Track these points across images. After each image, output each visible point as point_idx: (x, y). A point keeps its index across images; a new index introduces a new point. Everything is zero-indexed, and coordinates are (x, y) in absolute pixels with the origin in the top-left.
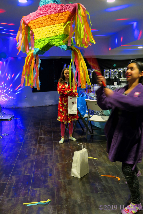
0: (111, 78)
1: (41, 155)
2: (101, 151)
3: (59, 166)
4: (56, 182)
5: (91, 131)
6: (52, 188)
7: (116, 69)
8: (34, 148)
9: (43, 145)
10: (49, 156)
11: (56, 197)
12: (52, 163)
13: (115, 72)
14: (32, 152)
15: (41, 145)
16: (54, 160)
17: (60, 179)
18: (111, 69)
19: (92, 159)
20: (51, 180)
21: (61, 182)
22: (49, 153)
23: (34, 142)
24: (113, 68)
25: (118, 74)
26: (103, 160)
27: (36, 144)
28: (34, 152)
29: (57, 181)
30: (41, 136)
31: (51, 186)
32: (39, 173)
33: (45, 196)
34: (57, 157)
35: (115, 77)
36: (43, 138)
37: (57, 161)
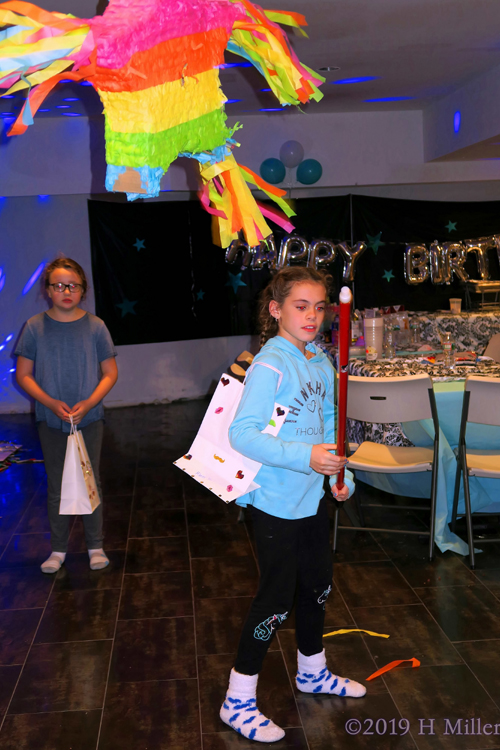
0: (436, 281)
1: (139, 621)
3: (217, 667)
4: (206, 740)
7: (457, 241)
9: (145, 574)
10: (173, 624)
12: (186, 657)
13: (454, 254)
14: (100, 606)
15: (137, 575)
16: (194, 643)
18: (436, 242)
20: (183, 734)
22: (172, 613)
24: (446, 238)
25: (465, 265)
28: (107, 606)
29: (213, 736)
30: (139, 534)
32: (131, 699)
34: (209, 629)
35: (454, 275)
36: (147, 543)
37: (210, 647)
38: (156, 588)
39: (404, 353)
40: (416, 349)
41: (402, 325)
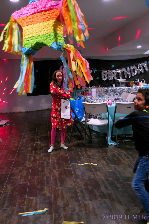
0: (109, 79)
1: (37, 162)
2: (100, 156)
3: (56, 173)
4: (53, 190)
5: (89, 135)
6: (49, 196)
7: (114, 70)
8: (30, 154)
9: (39, 151)
10: (45, 163)
11: (53, 206)
12: (49, 170)
13: (113, 73)
14: (28, 159)
15: (37, 151)
16: (51, 167)
17: (57, 187)
18: (109, 70)
19: (91, 165)
20: (48, 188)
21: (59, 190)
22: (45, 160)
23: (30, 149)
24: (112, 69)
25: (116, 76)
26: (101, 166)
27: (32, 150)
28: (30, 159)
29: (55, 189)
30: (37, 141)
31: (48, 194)
32: (35, 181)
33: (42, 205)
34: (54, 164)
35: (114, 78)
36: (39, 144)
37: (54, 168)
38: (41, 154)
39: (101, 97)
40: (104, 96)
41: (101, 90)
